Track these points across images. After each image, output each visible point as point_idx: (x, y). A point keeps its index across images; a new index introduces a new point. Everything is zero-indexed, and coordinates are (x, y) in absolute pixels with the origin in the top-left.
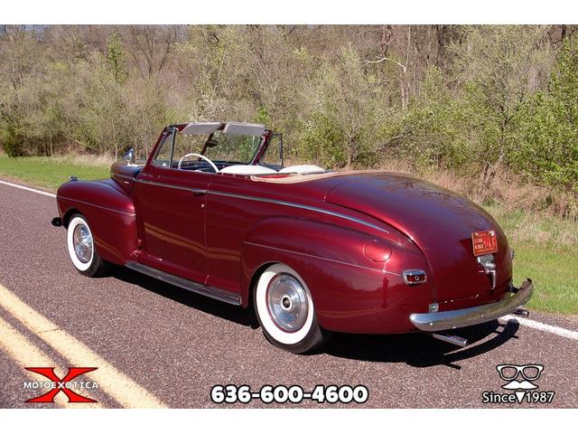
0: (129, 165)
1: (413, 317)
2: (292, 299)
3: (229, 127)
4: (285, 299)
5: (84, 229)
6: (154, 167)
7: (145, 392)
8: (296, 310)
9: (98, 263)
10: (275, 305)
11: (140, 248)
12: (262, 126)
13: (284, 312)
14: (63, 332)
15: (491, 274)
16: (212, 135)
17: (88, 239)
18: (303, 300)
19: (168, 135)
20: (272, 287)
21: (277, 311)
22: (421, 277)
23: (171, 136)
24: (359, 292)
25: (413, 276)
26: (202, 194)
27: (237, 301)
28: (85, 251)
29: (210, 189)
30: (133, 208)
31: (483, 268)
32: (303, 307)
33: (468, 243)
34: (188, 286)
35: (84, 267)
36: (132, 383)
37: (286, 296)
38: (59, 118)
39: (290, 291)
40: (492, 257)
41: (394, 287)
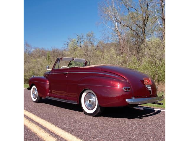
0: (47, 69)
1: (127, 100)
2: (91, 100)
3: (75, 59)
4: (90, 100)
5: (36, 89)
6: (54, 70)
7: (48, 122)
8: (93, 104)
9: (39, 98)
10: (87, 102)
11: (50, 93)
12: (84, 59)
13: (89, 104)
14: (27, 112)
15: (150, 90)
16: (70, 62)
17: (36, 92)
18: (95, 101)
19: (58, 61)
20: (86, 97)
21: (87, 104)
22: (129, 89)
23: (59, 61)
24: (111, 98)
25: (126, 89)
26: (66, 74)
27: (76, 103)
28: (35, 95)
29: (69, 72)
30: (48, 82)
31: (148, 89)
32: (95, 103)
33: (143, 82)
34: (62, 101)
35: (35, 100)
36: (44, 121)
37: (90, 99)
38: (33, 74)
39: (91, 98)
40: (150, 86)
41: (121, 96)
